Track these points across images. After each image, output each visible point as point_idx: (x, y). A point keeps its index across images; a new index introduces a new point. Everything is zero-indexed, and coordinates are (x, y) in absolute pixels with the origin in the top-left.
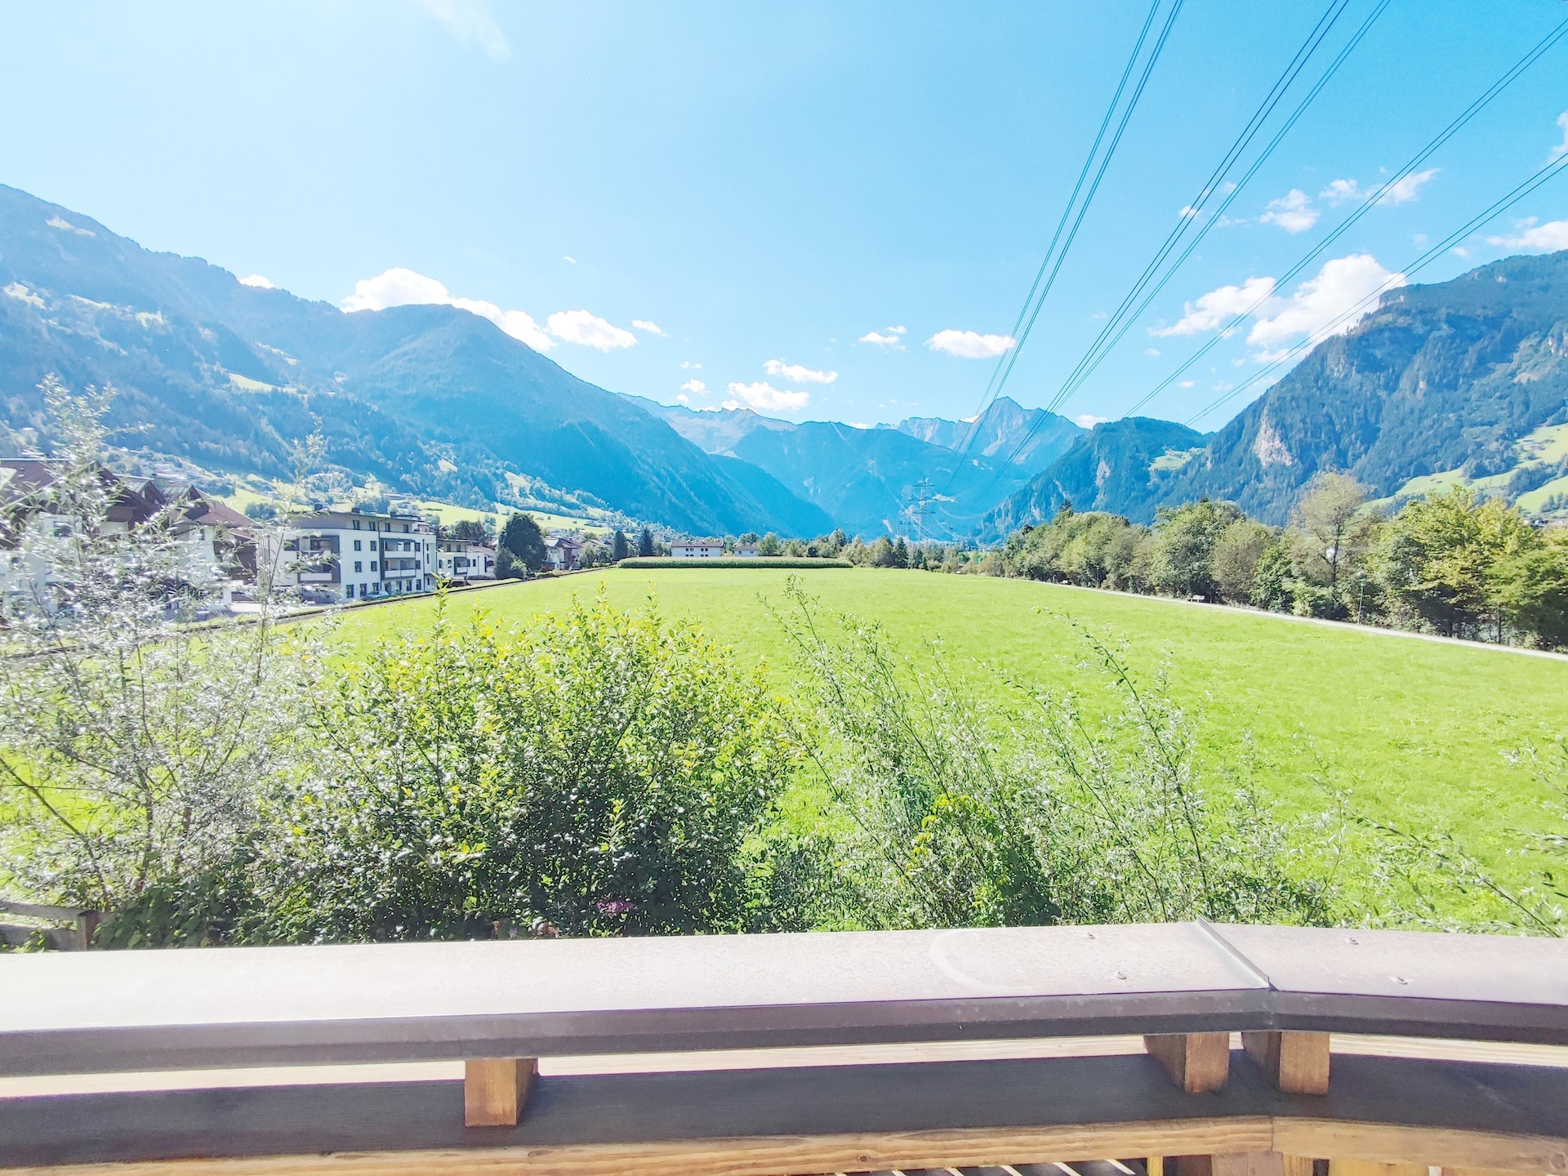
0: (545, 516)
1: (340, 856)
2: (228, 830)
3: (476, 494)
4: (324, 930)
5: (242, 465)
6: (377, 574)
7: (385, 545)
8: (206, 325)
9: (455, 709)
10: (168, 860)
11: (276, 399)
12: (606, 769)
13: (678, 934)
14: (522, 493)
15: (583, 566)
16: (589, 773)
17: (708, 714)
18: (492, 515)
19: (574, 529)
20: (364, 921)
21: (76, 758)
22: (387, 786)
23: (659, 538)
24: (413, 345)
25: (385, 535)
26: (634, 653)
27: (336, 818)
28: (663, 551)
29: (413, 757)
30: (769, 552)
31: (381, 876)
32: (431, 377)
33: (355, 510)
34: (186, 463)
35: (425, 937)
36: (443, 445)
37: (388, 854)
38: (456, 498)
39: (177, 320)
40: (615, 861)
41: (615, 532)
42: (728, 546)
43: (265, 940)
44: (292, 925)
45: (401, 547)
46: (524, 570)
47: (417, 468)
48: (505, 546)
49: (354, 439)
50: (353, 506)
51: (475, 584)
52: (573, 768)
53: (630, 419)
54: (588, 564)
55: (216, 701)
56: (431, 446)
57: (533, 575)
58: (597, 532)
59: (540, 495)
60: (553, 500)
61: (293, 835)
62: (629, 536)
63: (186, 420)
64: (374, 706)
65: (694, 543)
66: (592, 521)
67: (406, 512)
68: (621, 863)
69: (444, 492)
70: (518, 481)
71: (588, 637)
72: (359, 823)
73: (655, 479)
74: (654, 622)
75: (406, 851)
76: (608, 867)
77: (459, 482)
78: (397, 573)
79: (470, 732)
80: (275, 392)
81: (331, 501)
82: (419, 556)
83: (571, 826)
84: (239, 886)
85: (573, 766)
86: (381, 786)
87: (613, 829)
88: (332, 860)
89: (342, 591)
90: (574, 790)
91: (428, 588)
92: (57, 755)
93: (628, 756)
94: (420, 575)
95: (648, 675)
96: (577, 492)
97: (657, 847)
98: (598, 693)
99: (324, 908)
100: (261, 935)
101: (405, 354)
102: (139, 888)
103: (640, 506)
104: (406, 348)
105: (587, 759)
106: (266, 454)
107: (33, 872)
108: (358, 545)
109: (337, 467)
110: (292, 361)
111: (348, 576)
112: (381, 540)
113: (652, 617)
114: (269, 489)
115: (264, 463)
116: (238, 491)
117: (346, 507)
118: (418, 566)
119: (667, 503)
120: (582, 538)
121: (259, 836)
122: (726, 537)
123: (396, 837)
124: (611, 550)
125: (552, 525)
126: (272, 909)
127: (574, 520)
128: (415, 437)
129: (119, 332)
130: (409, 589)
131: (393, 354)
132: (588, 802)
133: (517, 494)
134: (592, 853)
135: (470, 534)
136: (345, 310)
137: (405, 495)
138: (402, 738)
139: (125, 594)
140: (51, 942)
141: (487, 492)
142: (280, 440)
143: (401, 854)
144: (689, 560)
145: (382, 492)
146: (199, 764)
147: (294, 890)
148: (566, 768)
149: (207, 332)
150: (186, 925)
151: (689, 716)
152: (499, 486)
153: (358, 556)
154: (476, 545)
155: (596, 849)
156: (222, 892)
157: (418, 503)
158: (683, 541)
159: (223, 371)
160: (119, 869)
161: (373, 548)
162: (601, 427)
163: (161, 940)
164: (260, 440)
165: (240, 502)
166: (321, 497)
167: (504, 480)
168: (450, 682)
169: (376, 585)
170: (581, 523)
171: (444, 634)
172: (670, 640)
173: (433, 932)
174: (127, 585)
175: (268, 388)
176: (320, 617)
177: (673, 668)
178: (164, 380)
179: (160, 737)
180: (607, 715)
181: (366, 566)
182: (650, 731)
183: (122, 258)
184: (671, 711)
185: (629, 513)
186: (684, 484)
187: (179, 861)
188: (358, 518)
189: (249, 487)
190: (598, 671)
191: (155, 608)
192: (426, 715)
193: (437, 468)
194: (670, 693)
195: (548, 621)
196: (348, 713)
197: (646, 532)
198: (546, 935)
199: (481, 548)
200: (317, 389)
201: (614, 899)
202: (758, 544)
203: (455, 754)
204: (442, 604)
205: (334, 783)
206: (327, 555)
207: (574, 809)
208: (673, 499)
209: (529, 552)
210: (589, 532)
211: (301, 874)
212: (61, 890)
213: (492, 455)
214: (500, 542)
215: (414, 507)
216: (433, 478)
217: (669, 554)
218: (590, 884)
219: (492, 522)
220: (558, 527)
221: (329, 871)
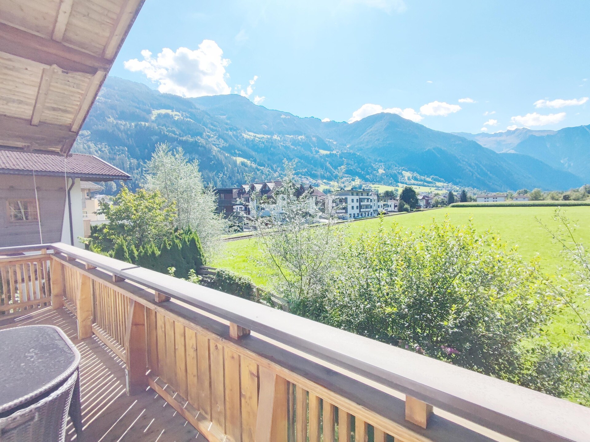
0: (418, 187)
1: (349, 302)
2: (319, 287)
3: (391, 180)
4: (344, 325)
5: (323, 177)
6: (358, 210)
7: (361, 200)
8: (313, 136)
9: (386, 259)
10: (305, 292)
11: (331, 155)
12: (446, 292)
13: (481, 372)
14: (409, 179)
15: (433, 206)
16: (438, 292)
17: (501, 276)
18: (397, 188)
19: (430, 192)
20: (356, 326)
21: (287, 260)
22: (363, 282)
23: (470, 194)
24: (371, 129)
25: (361, 197)
26: (461, 244)
27: (348, 290)
28: (471, 200)
29: (370, 274)
30: (536, 198)
31: (361, 312)
32: (376, 140)
33: (352, 189)
34: (309, 178)
35: (374, 338)
36: (380, 164)
37: (363, 305)
38: (384, 182)
39: (307, 137)
40: (450, 331)
41: (448, 192)
42: (509, 196)
43: (328, 323)
44: (335, 321)
45: (366, 201)
46: (409, 208)
47: (371, 173)
48: (402, 199)
49: (352, 165)
50: (351, 188)
51: (390, 214)
52: (431, 289)
53: (457, 143)
54: (436, 206)
55: (317, 248)
56: (376, 165)
57: (413, 210)
58: (440, 192)
59: (416, 179)
60: (421, 180)
61: (336, 292)
62: (455, 193)
63: (309, 165)
64: (359, 255)
65: (489, 195)
66: (438, 188)
67: (368, 188)
68: (453, 332)
69: (380, 180)
70: (407, 174)
71: (440, 236)
72: (355, 294)
73: (469, 168)
74: (472, 231)
75: (369, 306)
76: (447, 332)
77: (385, 176)
78: (364, 210)
79: (391, 268)
80: (330, 153)
81: (345, 186)
82: (372, 204)
83: (429, 311)
84: (322, 304)
85: (431, 288)
86: (361, 282)
87: (451, 317)
88: (346, 303)
89: (348, 216)
90: (431, 298)
91: (375, 215)
92: (283, 259)
93: (457, 288)
94: (372, 210)
95: (468, 255)
96: (431, 177)
97: (471, 330)
98: (443, 260)
99: (344, 317)
100: (327, 321)
101: (368, 134)
102: (299, 299)
103: (461, 180)
104: (368, 131)
105: (437, 286)
106: (328, 173)
107: (279, 289)
108: (353, 201)
109: (347, 175)
110: (335, 143)
111: (350, 211)
112: (360, 198)
113: (471, 229)
114: (328, 184)
115: (327, 176)
116: (321, 185)
117: (349, 188)
118: (371, 208)
119: (475, 178)
120: (433, 195)
121: (327, 290)
122: (508, 192)
123: (366, 300)
124: (446, 200)
125: (420, 191)
126: (330, 314)
127: (430, 188)
128: (371, 162)
129: (295, 143)
130: (368, 215)
131: (364, 134)
132: (438, 304)
133: (407, 179)
134: (440, 325)
135: (389, 195)
136: (349, 123)
137: (367, 183)
138: (368, 267)
139: (297, 216)
140: (281, 308)
141: (395, 179)
142: (332, 168)
143: (367, 307)
144: (486, 203)
145: (360, 182)
146: (313, 266)
147: (335, 309)
148: (428, 288)
149: (314, 138)
150: (310, 312)
151: (490, 275)
152: (400, 177)
153: (353, 204)
154: (391, 199)
155: (442, 323)
156: (318, 305)
157: (371, 185)
158: (483, 194)
159: (318, 149)
160: (295, 292)
161: (357, 202)
162: (443, 148)
163: (303, 315)
164: (327, 169)
165: (322, 188)
166: (342, 185)
167: (402, 174)
168: (384, 249)
169: (358, 214)
170: (433, 189)
171: (382, 232)
172: (480, 240)
173: (377, 337)
174: (297, 214)
175: (328, 152)
176: (343, 224)
177: (481, 252)
178: (304, 155)
179: (304, 257)
180: (447, 269)
181: (355, 208)
182: (468, 279)
183: (295, 122)
184: (480, 272)
185: (456, 184)
186: (484, 169)
187: (308, 293)
188: (353, 191)
189: (323, 184)
190: (444, 251)
191: (303, 220)
192: (376, 260)
193: (378, 172)
194: (479, 264)
195: (422, 229)
196: (352, 256)
197: (464, 191)
198: (419, 352)
199: (393, 200)
200: (342, 150)
201: (449, 346)
202: (528, 195)
203: (385, 275)
204: (382, 221)
205: (347, 279)
206: (344, 204)
207: (431, 305)
208: (478, 176)
209: (411, 201)
210: (436, 193)
211: (338, 305)
212: (283, 294)
213: (397, 165)
214: (400, 198)
215: (370, 187)
216: (377, 176)
217: (475, 200)
218: (438, 337)
219: (397, 190)
220: (423, 191)
221: (345, 306)
